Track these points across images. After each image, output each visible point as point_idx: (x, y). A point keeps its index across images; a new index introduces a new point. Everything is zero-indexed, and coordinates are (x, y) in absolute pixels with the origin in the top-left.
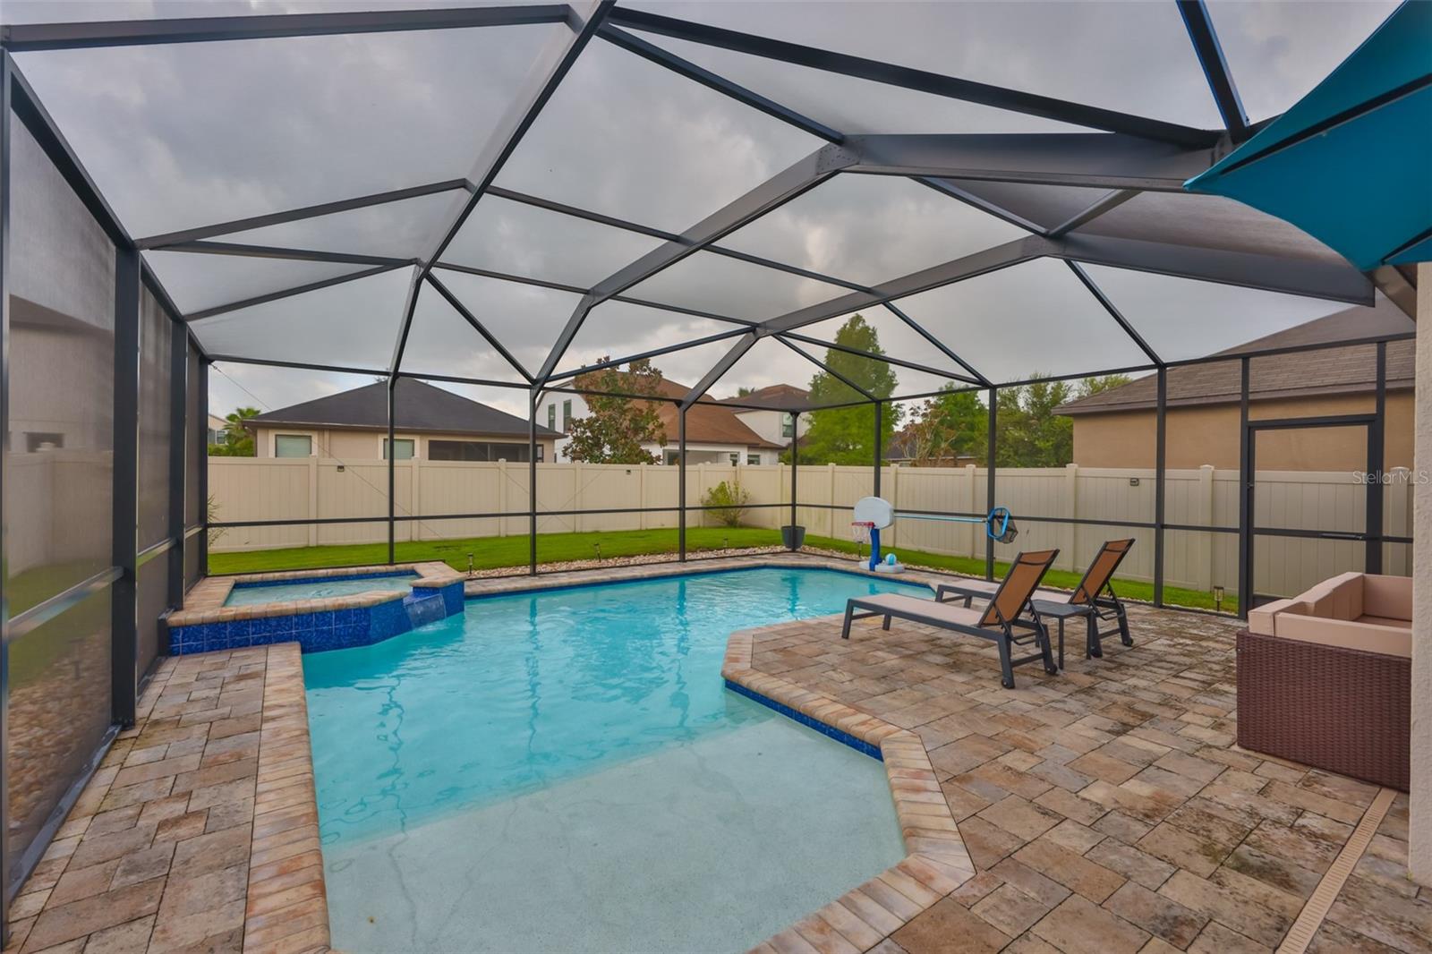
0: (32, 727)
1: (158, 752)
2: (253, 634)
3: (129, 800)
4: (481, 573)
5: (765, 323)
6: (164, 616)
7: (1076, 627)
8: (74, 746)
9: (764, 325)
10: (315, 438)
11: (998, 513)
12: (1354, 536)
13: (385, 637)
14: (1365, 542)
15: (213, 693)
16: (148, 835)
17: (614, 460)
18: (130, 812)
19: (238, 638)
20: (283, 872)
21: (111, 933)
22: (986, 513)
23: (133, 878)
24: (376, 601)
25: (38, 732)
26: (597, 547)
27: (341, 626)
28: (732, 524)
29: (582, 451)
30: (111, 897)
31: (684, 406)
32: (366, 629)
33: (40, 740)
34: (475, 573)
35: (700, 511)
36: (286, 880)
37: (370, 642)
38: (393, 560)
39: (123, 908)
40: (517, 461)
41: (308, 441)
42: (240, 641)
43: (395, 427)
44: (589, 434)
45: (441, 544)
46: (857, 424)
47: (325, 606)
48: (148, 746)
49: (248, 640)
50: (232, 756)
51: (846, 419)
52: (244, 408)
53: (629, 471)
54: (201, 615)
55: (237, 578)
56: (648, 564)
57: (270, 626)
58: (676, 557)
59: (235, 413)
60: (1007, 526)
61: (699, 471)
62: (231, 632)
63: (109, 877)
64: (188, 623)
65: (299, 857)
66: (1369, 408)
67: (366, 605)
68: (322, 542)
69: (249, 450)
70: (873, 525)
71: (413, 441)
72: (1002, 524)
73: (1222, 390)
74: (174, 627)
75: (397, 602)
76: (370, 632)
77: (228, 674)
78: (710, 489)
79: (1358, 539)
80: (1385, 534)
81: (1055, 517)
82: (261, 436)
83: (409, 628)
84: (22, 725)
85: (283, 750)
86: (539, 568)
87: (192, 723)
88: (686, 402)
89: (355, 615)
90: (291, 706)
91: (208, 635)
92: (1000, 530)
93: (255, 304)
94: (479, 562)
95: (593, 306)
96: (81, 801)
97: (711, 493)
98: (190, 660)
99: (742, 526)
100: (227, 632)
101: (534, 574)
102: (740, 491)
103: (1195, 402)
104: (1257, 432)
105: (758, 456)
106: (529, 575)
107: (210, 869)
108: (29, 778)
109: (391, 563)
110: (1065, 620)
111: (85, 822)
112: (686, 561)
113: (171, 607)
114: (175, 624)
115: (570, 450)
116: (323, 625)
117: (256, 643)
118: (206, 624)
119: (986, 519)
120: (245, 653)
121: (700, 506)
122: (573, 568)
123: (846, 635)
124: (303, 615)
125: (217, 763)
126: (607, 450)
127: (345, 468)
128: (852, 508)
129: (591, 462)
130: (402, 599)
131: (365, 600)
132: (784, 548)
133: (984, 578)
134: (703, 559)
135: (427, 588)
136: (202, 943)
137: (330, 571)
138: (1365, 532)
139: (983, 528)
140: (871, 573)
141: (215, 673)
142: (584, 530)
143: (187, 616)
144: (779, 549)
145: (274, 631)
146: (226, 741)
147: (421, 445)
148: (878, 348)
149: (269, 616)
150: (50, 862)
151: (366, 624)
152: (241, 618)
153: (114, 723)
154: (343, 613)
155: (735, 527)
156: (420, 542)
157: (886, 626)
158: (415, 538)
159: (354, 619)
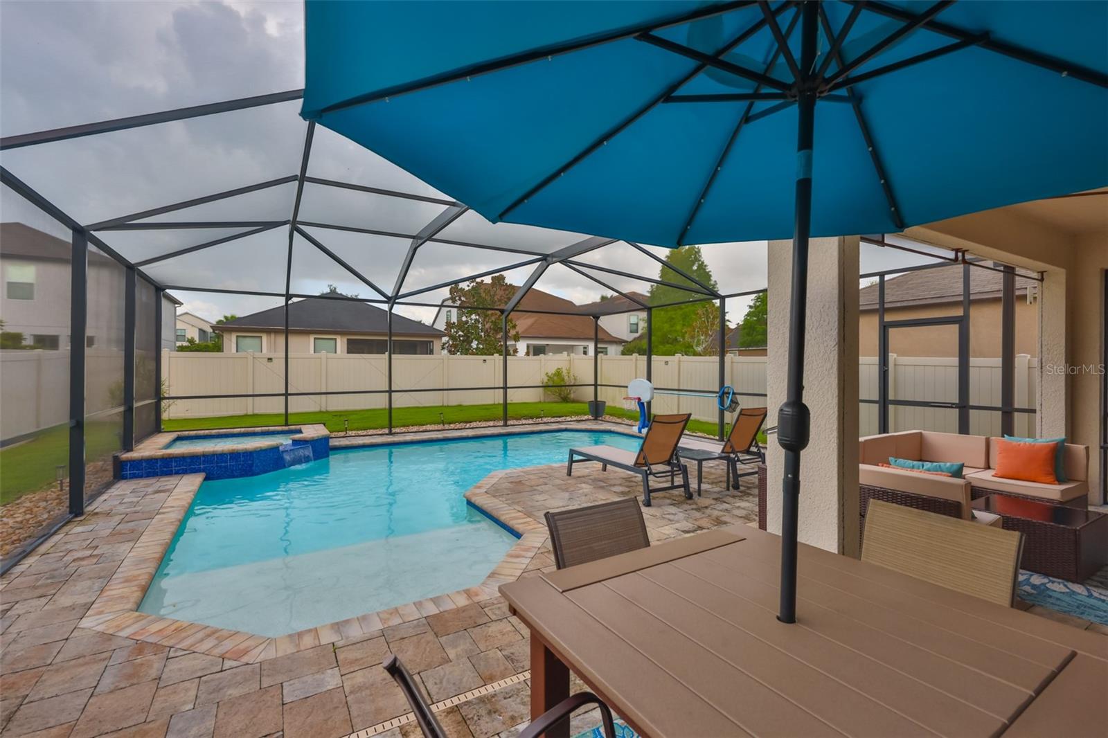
0: (26, 514)
1: (91, 527)
2: (175, 467)
3: (64, 548)
4: (353, 433)
5: (552, 254)
6: (118, 454)
7: (717, 468)
8: (44, 524)
9: (552, 255)
10: (264, 337)
11: (726, 391)
12: (950, 405)
13: (265, 472)
14: (958, 410)
15: (136, 500)
16: (65, 564)
17: (479, 352)
18: (61, 554)
19: (165, 469)
20: (126, 581)
21: (28, 601)
22: (718, 390)
23: (49, 581)
24: (257, 448)
25: (28, 516)
26: (442, 415)
27: (234, 463)
28: (565, 399)
29: (455, 346)
30: (35, 587)
31: (506, 313)
32: (251, 466)
33: (28, 520)
34: (350, 433)
35: (541, 388)
36: (126, 584)
37: (253, 474)
38: (288, 423)
39: (40, 592)
40: (416, 354)
41: (260, 339)
42: (166, 471)
43: (289, 328)
44: (461, 333)
45: (338, 414)
46: (681, 322)
47: (223, 450)
48: (84, 525)
49: (172, 471)
50: (129, 530)
51: (673, 318)
52: (229, 315)
53: (485, 360)
54: (141, 454)
55: (179, 433)
56: (477, 428)
57: (186, 462)
58: (501, 423)
59: (223, 319)
60: (731, 400)
61: (541, 360)
62: (160, 466)
63: (37, 580)
64: (133, 459)
65: (139, 575)
66: (959, 312)
67: (250, 450)
68: (256, 412)
69: (218, 348)
70: (639, 399)
71: (335, 339)
72: (728, 397)
73: (919, 296)
74: (124, 461)
75: (275, 449)
76: (254, 468)
77: (150, 490)
78: (547, 373)
79: (952, 407)
80: (971, 404)
81: (757, 392)
82: (226, 337)
83: (284, 467)
84: (20, 513)
85: (160, 528)
86: (394, 430)
87: (116, 514)
88: (507, 311)
89: (243, 456)
90: (178, 507)
91: (145, 467)
92: (727, 402)
93: (183, 253)
94: (356, 425)
95: (418, 246)
96: (37, 549)
97: (548, 376)
98: (133, 482)
99: (574, 401)
100: (158, 465)
101: (391, 433)
102: (571, 374)
103: (899, 305)
104: (890, 329)
105: (606, 348)
106: (387, 434)
107: (90, 578)
108: (15, 538)
109: (287, 425)
110: (704, 463)
111: (37, 558)
112: (508, 426)
113: (124, 450)
114: (124, 459)
115: (447, 345)
116: (222, 463)
117: (177, 473)
118: (144, 460)
119: (718, 395)
120: (167, 479)
121: (541, 385)
122: (421, 430)
123: (569, 474)
124: (207, 456)
125: (120, 534)
126: (474, 344)
127: (273, 359)
128: (627, 387)
129: (461, 354)
130: (278, 447)
131: (250, 447)
132: (590, 417)
133: (717, 438)
134: (523, 425)
135: (301, 441)
136: (71, 606)
137: (243, 430)
138: (958, 402)
139: (715, 401)
140: (639, 435)
141: (143, 489)
142: (450, 404)
143: (135, 454)
144: (586, 417)
145: (190, 465)
146: (130, 523)
147: (341, 343)
148: (703, 263)
149: (185, 455)
150: (12, 573)
151: (250, 462)
152: (167, 456)
153: (70, 513)
154: (235, 455)
155: (567, 402)
156: (327, 412)
157: (604, 469)
158: (323, 410)
159: (242, 459)
